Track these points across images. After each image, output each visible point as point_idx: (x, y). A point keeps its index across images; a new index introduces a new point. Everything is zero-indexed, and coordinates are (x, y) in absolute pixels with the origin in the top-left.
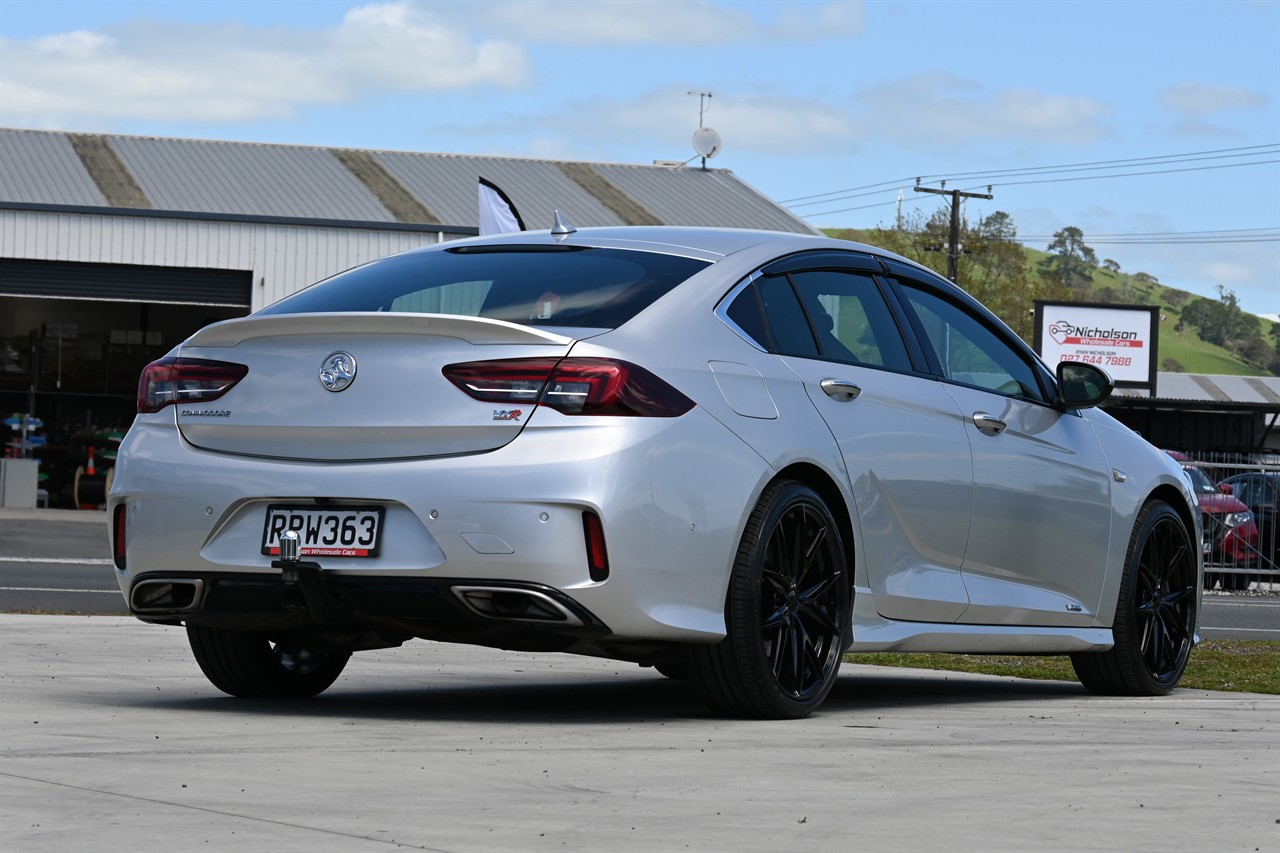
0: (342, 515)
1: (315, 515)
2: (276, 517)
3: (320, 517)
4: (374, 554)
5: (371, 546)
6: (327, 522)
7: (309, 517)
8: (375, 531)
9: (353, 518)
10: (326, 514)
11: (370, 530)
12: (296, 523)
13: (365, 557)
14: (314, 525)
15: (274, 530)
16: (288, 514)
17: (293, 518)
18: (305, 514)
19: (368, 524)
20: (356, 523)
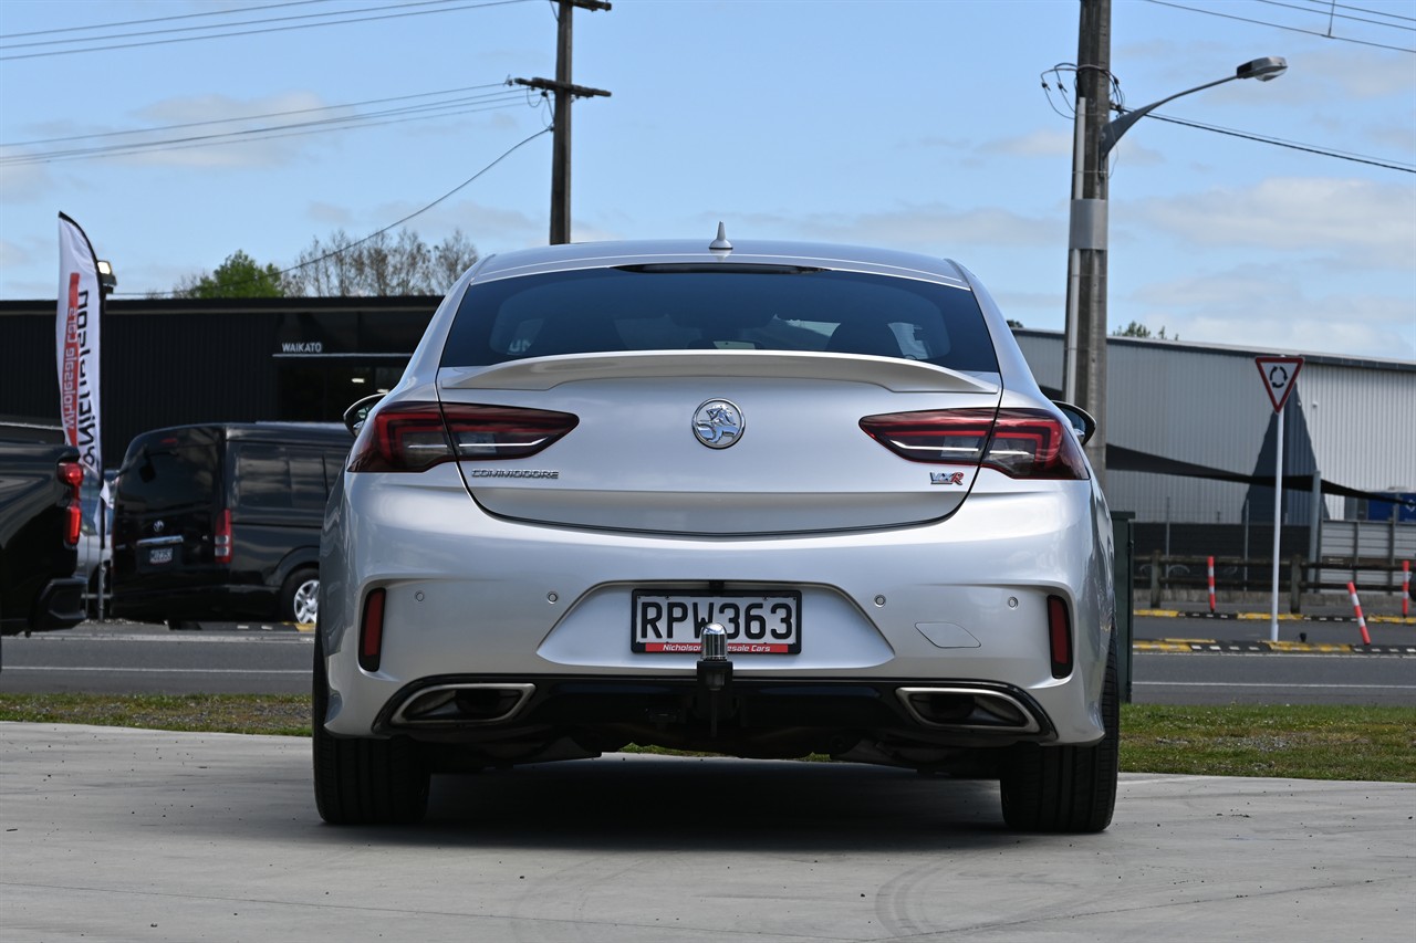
0: (743, 603)
1: (703, 603)
2: (646, 606)
3: (711, 605)
4: (795, 650)
5: (791, 640)
6: (722, 611)
7: (695, 605)
8: (793, 621)
9: (760, 606)
10: (718, 601)
11: (786, 620)
12: (677, 613)
13: (785, 654)
14: (703, 614)
15: (645, 622)
16: (663, 602)
17: (671, 606)
18: (688, 601)
19: (782, 613)
20: (764, 612)
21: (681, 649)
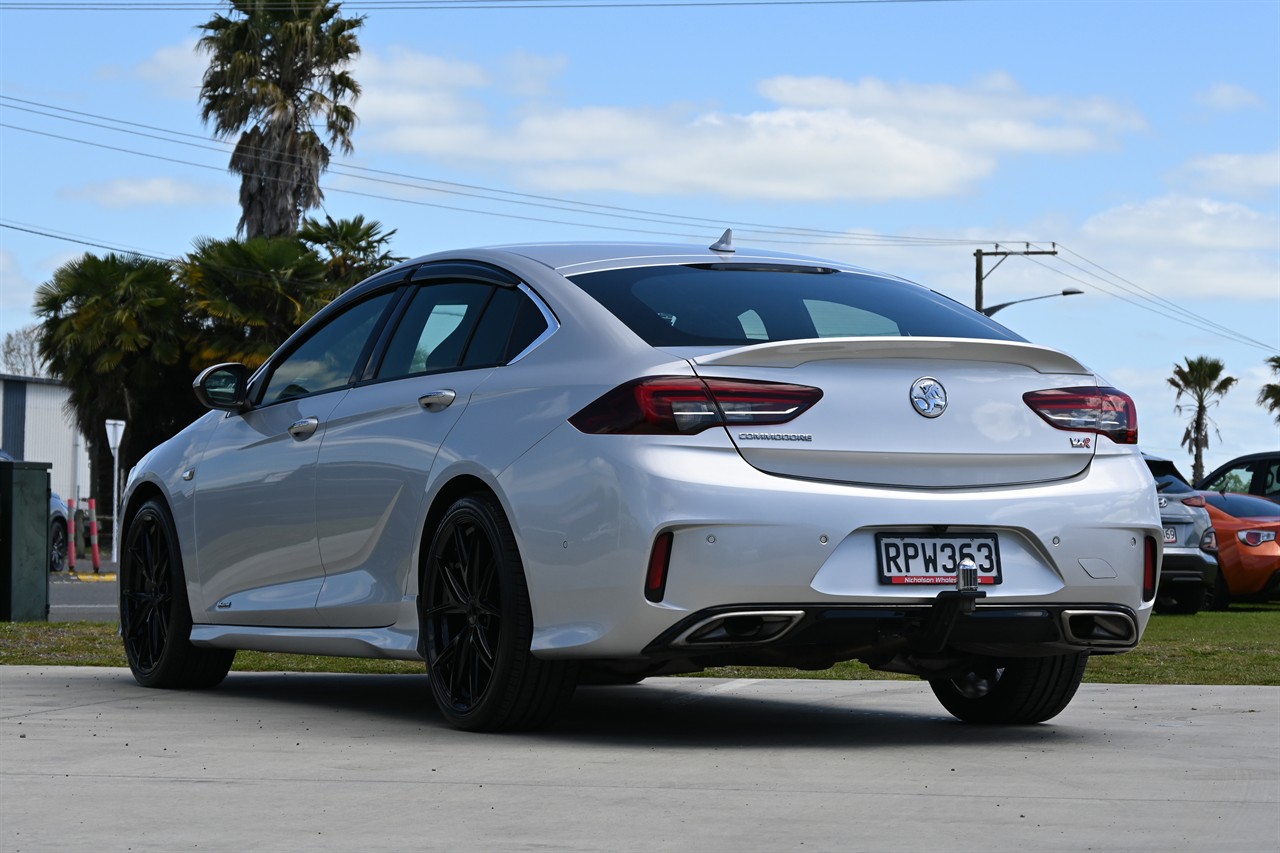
0: (957, 543)
1: (929, 543)
2: (888, 546)
3: (935, 545)
4: (998, 580)
5: (994, 573)
6: (942, 550)
7: (923, 545)
8: (994, 557)
9: (969, 546)
10: (940, 542)
11: (988, 557)
12: (911, 552)
13: (991, 584)
14: (929, 553)
15: (889, 560)
16: (899, 542)
17: (906, 546)
18: (918, 542)
19: (985, 552)
20: (972, 551)
21: (918, 581)
